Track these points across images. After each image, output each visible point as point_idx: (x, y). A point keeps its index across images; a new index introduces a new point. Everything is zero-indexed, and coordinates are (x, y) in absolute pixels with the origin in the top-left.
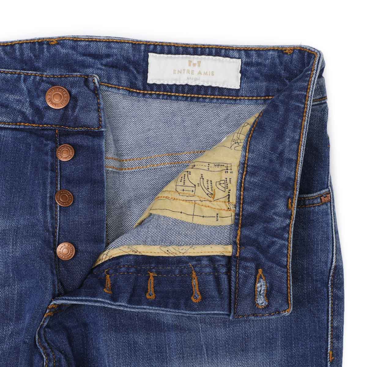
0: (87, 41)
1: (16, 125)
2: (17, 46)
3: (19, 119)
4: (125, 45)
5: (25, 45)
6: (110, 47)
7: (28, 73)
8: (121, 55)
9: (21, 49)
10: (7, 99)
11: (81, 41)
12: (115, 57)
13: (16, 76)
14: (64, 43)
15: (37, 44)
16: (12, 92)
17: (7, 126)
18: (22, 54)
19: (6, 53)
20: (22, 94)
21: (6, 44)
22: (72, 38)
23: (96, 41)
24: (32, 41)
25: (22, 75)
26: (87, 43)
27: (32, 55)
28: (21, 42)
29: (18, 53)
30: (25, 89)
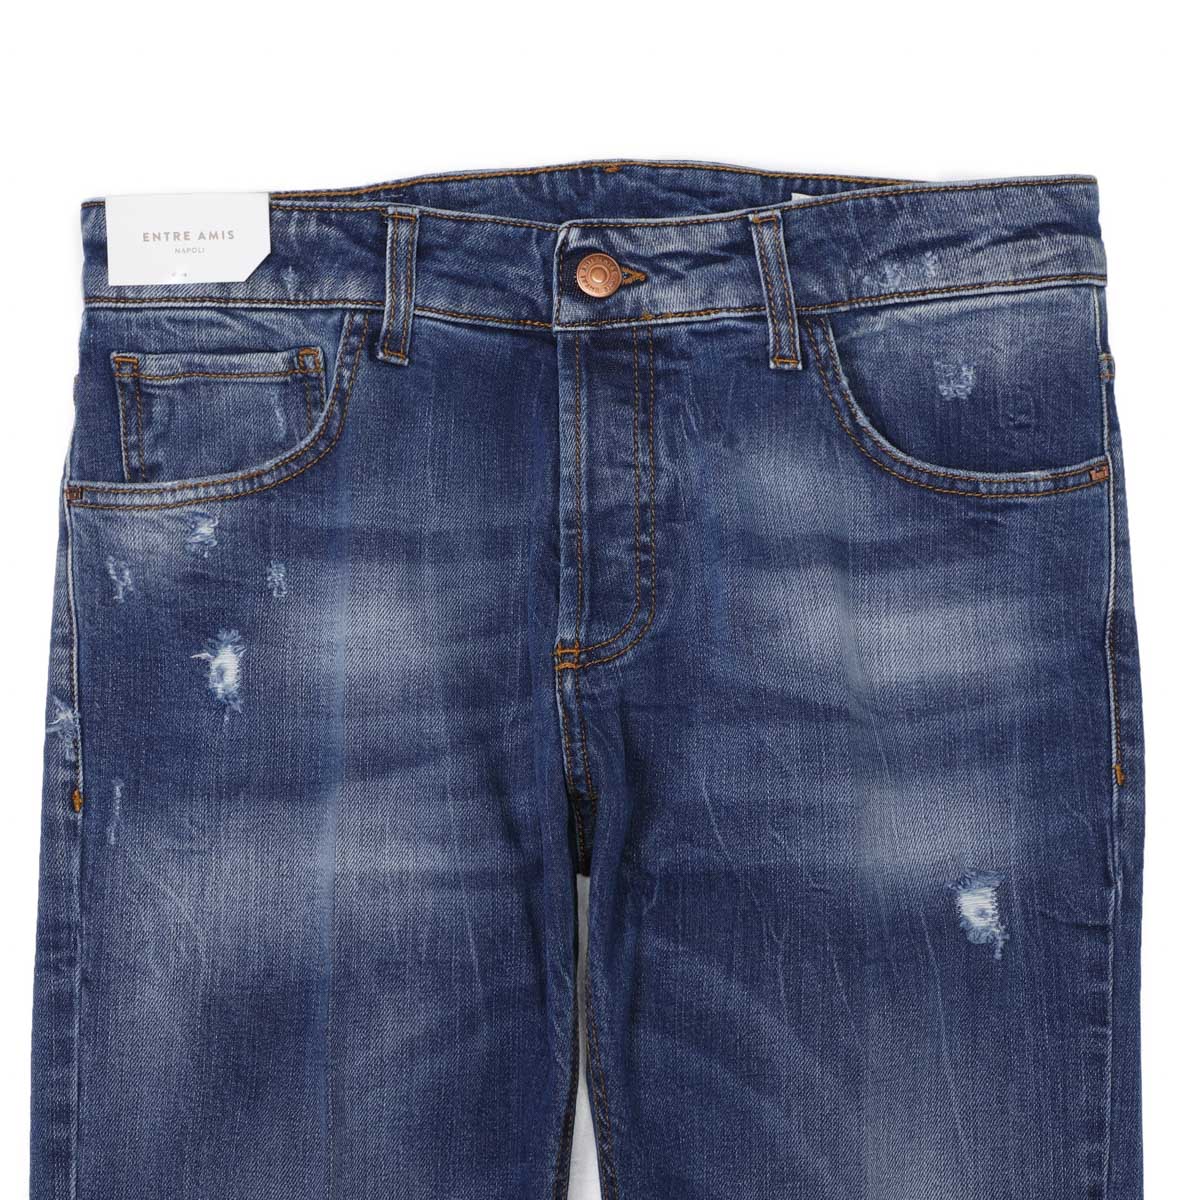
0: (677, 168)
1: (518, 323)
2: (544, 177)
3: (524, 313)
4: (748, 177)
5: (557, 175)
6: (721, 180)
7: (544, 227)
9: (552, 183)
10: (503, 274)
11: (665, 168)
12: (728, 197)
13: (524, 230)
14: (632, 171)
15: (579, 171)
16: (513, 263)
17: (504, 326)
18: (554, 190)
19: (523, 189)
20: (531, 265)
21: (522, 173)
22: (649, 163)
23: (693, 168)
24: (570, 168)
25: (535, 230)
26: (677, 171)
27: (572, 193)
28: (549, 170)
29: (546, 189)
30: (539, 257)
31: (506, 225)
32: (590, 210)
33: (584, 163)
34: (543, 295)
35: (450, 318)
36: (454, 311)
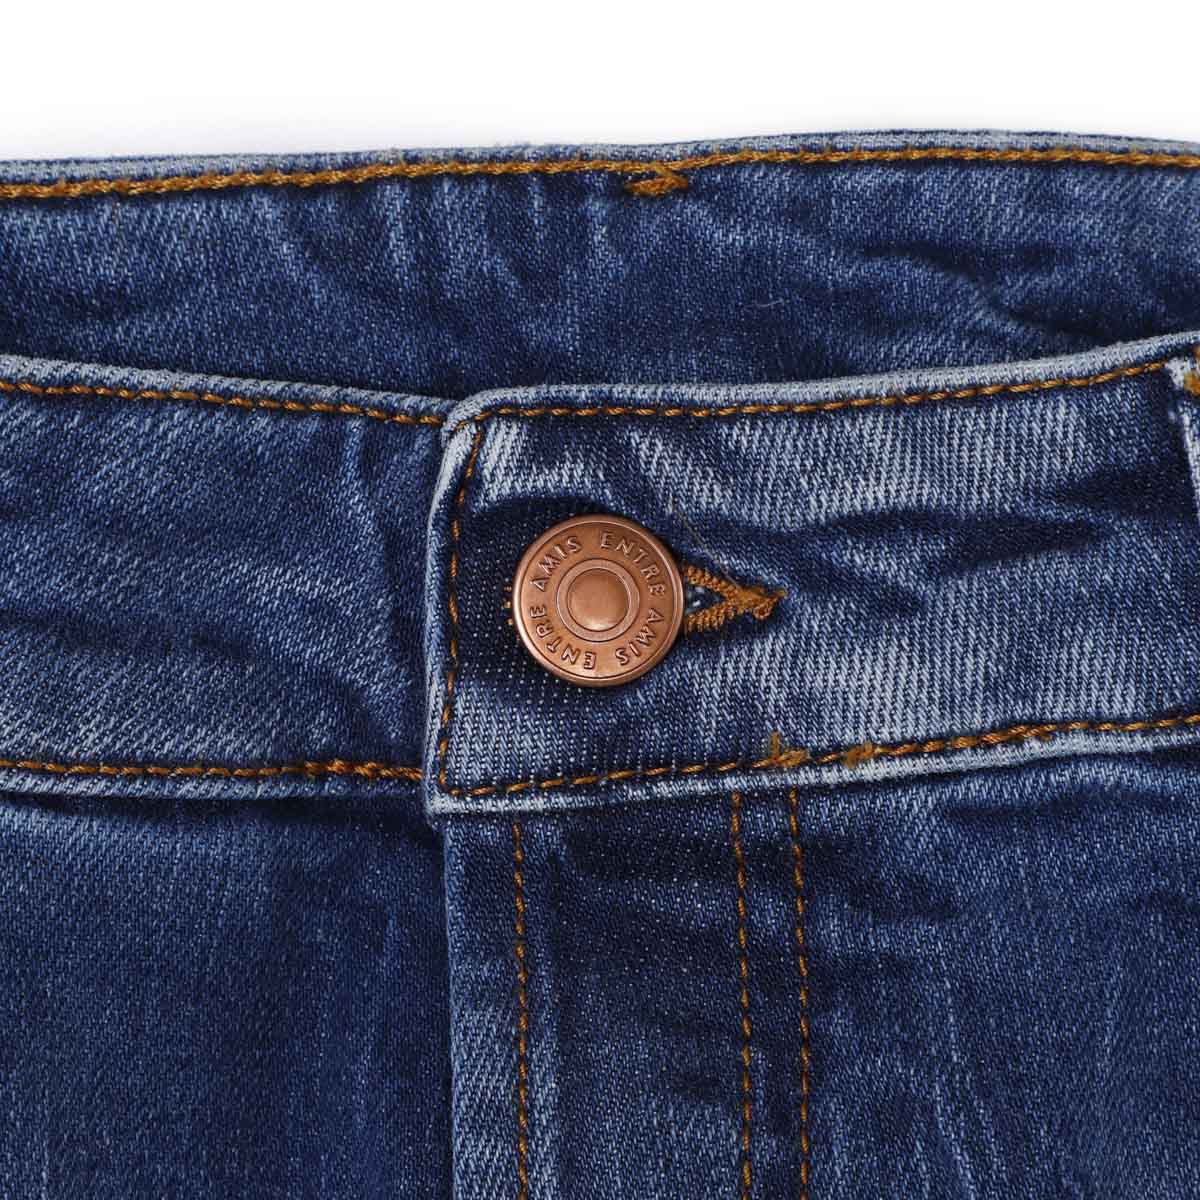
0: (897, 164)
1: (298, 776)
2: (394, 202)
3: (319, 737)
4: (1160, 185)
5: (447, 196)
6: (1059, 203)
7: (392, 412)
8: (1126, 251)
9: (423, 225)
10: (236, 595)
11: (855, 165)
12: (1084, 267)
13: (313, 426)
14: (730, 188)
15: (535, 187)
16: (272, 549)
17: (241, 791)
18: (431, 258)
19: (314, 250)
20: (342, 562)
21: (309, 179)
22: (793, 151)
23: (959, 163)
24: (499, 169)
25: (354, 425)
26: (899, 176)
27: (502, 271)
28: (415, 170)
29: (400, 252)
30: (369, 528)
31: (242, 412)
32: (567, 336)
33: (553, 154)
34: (387, 667)
35: (29, 783)
36: (48, 754)
